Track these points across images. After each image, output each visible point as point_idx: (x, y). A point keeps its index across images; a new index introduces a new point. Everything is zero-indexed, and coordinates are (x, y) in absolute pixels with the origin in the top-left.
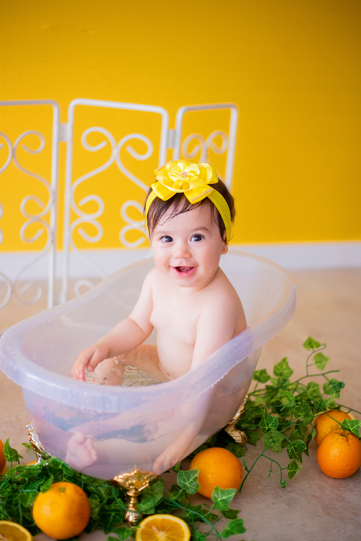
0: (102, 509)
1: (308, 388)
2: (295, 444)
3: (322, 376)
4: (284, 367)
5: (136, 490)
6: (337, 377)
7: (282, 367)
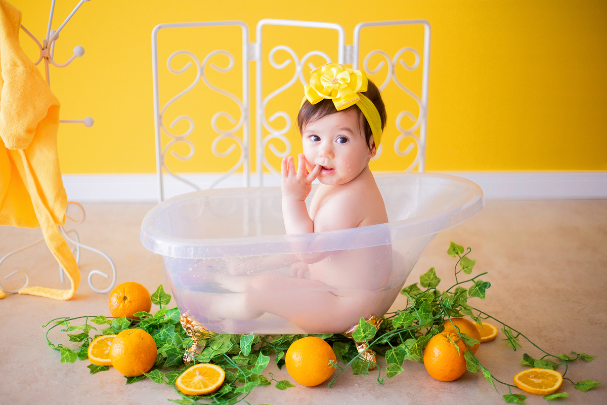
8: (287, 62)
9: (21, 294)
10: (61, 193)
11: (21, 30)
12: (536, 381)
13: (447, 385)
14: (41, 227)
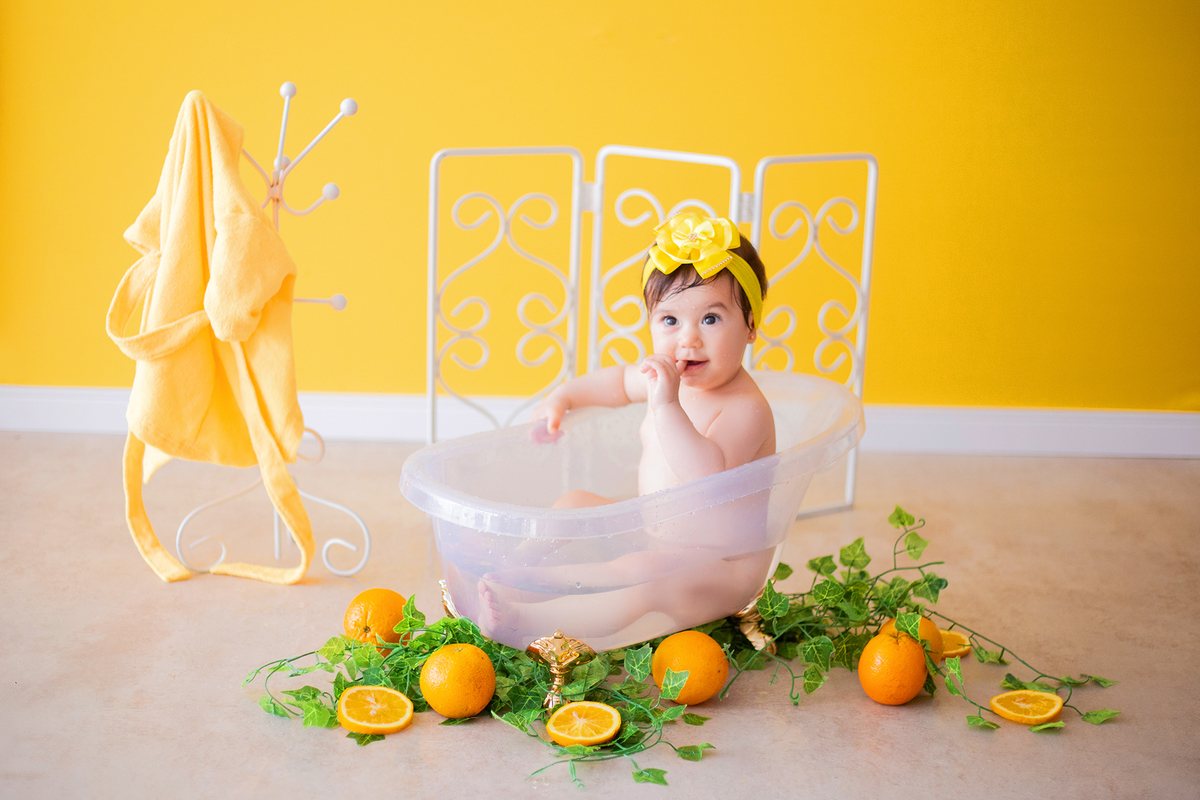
0: (516, 689)
1: (892, 587)
2: (818, 643)
3: (917, 570)
4: (858, 551)
5: (559, 664)
6: (939, 572)
7: (854, 553)
8: (646, 216)
9: (215, 574)
10: (295, 415)
11: (242, 157)
12: (1023, 706)
13: (892, 710)
14: (260, 464)
